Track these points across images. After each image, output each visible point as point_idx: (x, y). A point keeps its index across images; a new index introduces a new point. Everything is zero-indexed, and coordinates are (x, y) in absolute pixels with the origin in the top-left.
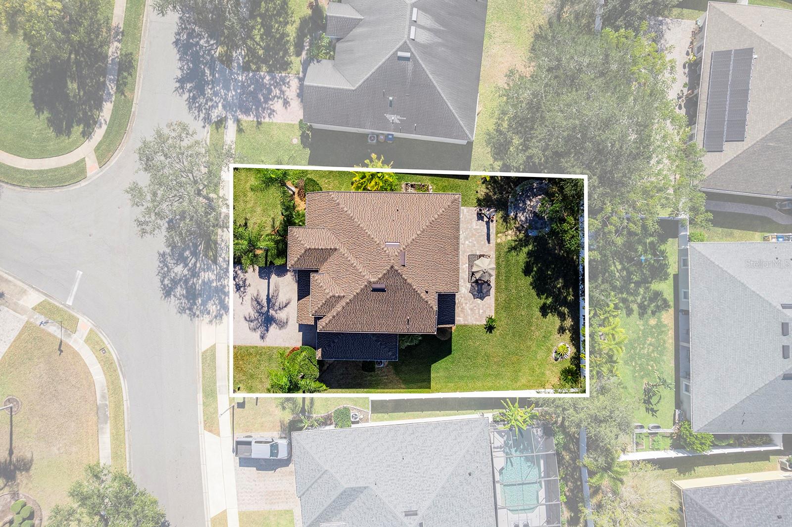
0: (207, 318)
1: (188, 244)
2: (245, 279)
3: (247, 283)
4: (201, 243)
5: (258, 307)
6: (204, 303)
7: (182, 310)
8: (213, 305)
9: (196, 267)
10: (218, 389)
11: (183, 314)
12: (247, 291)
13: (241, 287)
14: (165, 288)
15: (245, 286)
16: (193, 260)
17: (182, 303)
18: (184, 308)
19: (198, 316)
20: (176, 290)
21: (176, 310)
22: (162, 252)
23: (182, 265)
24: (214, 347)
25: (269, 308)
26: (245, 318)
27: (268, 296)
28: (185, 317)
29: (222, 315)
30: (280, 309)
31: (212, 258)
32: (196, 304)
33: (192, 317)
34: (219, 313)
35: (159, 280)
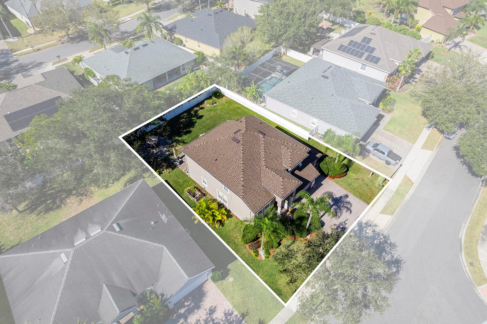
0: (377, 229)
2: (335, 229)
3: (335, 227)
5: (338, 211)
6: (374, 238)
7: (392, 245)
8: (368, 233)
11: (393, 243)
12: (339, 224)
13: (341, 228)
14: (398, 266)
15: (338, 227)
17: (390, 249)
18: (390, 246)
19: (383, 235)
20: (390, 259)
21: (397, 248)
24: (382, 213)
25: (332, 206)
26: (351, 212)
28: (392, 240)
29: (365, 224)
32: (380, 242)
33: (387, 237)
34: (366, 226)
35: (399, 274)
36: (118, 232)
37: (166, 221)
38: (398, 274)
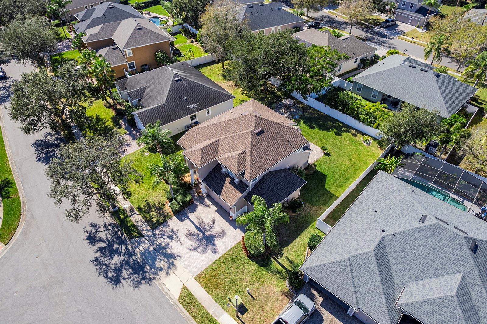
0: (162, 274)
1: (113, 241)
2: (172, 230)
3: (175, 230)
4: (123, 234)
5: (195, 237)
6: (152, 266)
7: (137, 284)
8: (160, 262)
9: (129, 249)
10: (213, 315)
11: (140, 286)
12: (178, 235)
13: (173, 235)
14: (112, 280)
15: (175, 234)
16: (124, 247)
17: (134, 279)
18: (137, 281)
19: (154, 278)
20: (123, 274)
21: (132, 288)
22: (94, 259)
23: (116, 256)
24: (185, 288)
25: (203, 233)
26: (191, 250)
27: (196, 226)
28: (144, 287)
29: (173, 262)
30: (211, 228)
31: (137, 235)
32: (146, 272)
33: (150, 282)
34: (170, 263)
35: (104, 278)
36: (173, 79)
37: (189, 106)
38: (104, 276)
